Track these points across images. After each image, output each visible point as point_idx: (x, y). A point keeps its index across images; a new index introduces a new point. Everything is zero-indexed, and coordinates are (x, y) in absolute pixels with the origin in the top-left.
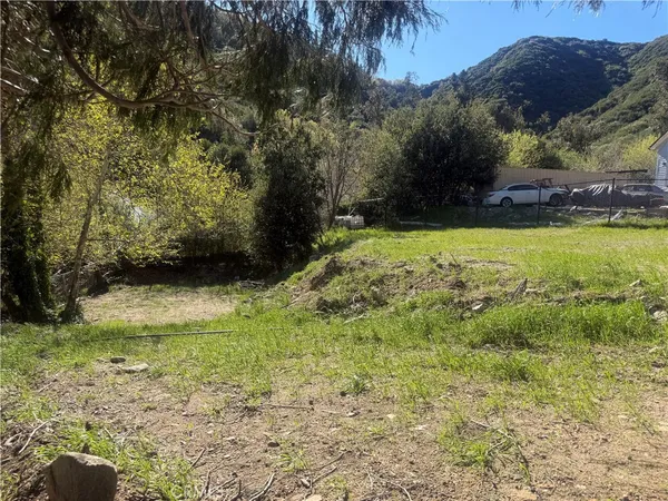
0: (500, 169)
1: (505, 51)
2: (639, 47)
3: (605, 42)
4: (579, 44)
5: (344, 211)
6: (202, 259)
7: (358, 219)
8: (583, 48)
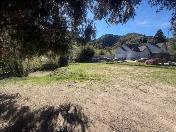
0: (94, 55)
1: (103, 36)
2: (121, 36)
3: (117, 35)
4: (113, 35)
5: (73, 60)
6: (52, 67)
7: (75, 61)
8: (114, 36)
